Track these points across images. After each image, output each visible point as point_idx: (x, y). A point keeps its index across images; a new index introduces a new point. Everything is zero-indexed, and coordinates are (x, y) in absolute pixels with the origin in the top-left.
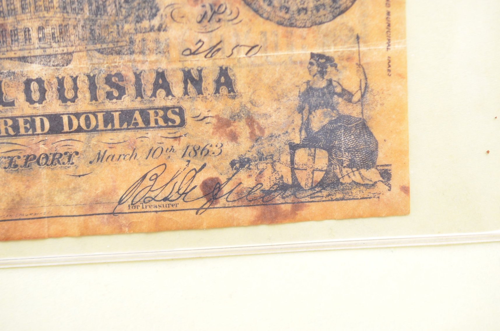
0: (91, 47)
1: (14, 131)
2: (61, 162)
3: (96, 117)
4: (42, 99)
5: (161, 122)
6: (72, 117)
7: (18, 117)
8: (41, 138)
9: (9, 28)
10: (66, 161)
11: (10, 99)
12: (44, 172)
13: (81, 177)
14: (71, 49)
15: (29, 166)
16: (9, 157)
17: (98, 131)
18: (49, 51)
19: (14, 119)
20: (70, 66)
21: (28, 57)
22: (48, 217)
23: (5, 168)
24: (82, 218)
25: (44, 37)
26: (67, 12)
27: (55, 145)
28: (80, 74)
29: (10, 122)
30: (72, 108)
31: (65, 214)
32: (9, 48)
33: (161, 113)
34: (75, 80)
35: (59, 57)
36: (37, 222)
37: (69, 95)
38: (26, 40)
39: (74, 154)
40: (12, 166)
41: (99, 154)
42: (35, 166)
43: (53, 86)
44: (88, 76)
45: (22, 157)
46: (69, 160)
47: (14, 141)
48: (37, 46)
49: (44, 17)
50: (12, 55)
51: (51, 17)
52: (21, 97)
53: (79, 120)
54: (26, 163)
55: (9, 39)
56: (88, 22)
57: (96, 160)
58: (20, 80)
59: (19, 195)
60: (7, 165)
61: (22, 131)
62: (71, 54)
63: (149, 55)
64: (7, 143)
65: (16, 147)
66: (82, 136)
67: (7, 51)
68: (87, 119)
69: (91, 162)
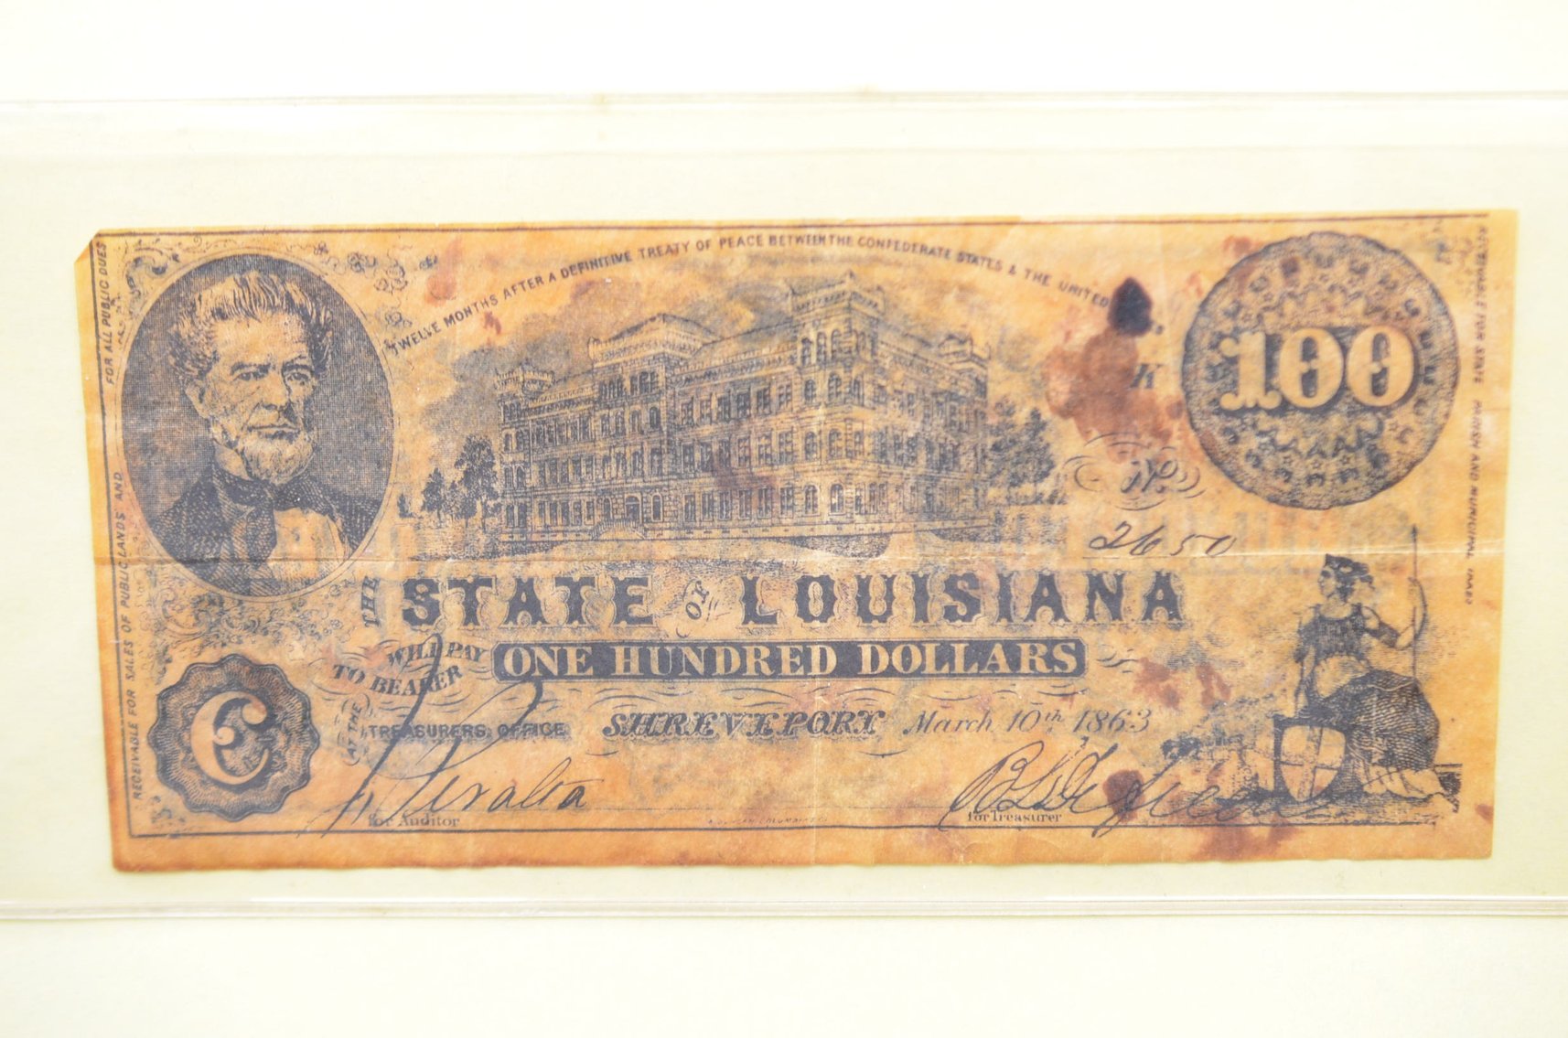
0: (924, 525)
1: (771, 668)
2: (852, 729)
3: (923, 650)
4: (827, 613)
5: (1041, 666)
6: (879, 648)
7: (780, 644)
8: (818, 683)
9: (779, 485)
10: (860, 726)
11: (768, 610)
12: (818, 744)
13: (886, 757)
14: (887, 528)
15: (792, 733)
16: (757, 715)
17: (924, 676)
18: (847, 529)
19: (773, 647)
20: (883, 557)
21: (808, 537)
22: (818, 827)
23: (749, 734)
24: (882, 832)
25: (840, 504)
26: (887, 462)
27: (843, 697)
28: (900, 571)
29: (765, 652)
30: (879, 632)
31: (849, 824)
32: (775, 521)
33: (1042, 649)
34: (889, 581)
35: (865, 540)
36: (798, 835)
37: (877, 608)
38: (808, 506)
39: (877, 715)
40: (762, 731)
41: (923, 717)
42: (803, 733)
43: (849, 591)
44: (914, 576)
45: (781, 716)
46: (867, 725)
47: (769, 687)
48: (826, 519)
49: (845, 468)
50: (780, 532)
51: (857, 469)
52: (790, 608)
53: (890, 655)
54: (787, 726)
55: (777, 505)
56: (922, 481)
57: (915, 729)
58: (791, 578)
59: (770, 785)
60: (753, 729)
61: (786, 669)
62: (887, 535)
63: (1029, 544)
64: (757, 689)
65: (773, 697)
66: (893, 684)
67: (773, 525)
68: (906, 654)
69: (905, 732)
